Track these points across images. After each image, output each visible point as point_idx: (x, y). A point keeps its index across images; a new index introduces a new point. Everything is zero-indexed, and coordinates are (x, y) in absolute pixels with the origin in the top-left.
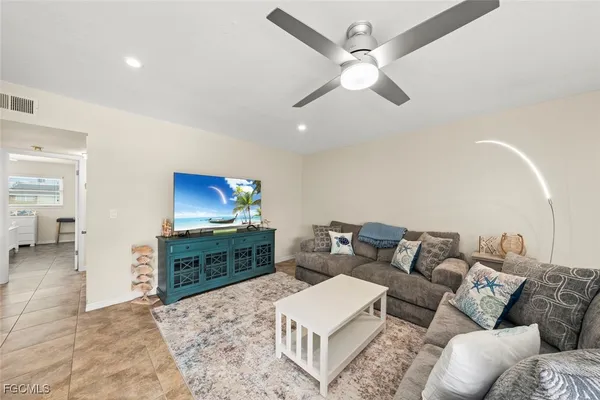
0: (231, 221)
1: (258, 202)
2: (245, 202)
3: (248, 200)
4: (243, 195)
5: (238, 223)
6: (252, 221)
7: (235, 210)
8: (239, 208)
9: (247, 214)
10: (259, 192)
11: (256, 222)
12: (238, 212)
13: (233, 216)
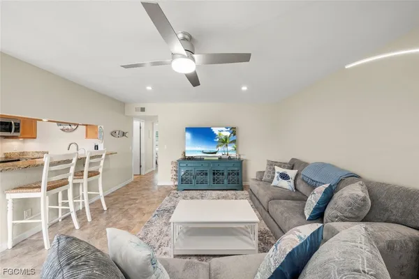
0: (215, 153)
1: (234, 141)
2: (224, 142)
3: (226, 140)
4: (223, 137)
5: (219, 154)
6: (229, 153)
7: (218, 146)
8: (220, 145)
9: (226, 149)
10: (234, 135)
11: (233, 155)
12: (220, 148)
13: (216, 150)
